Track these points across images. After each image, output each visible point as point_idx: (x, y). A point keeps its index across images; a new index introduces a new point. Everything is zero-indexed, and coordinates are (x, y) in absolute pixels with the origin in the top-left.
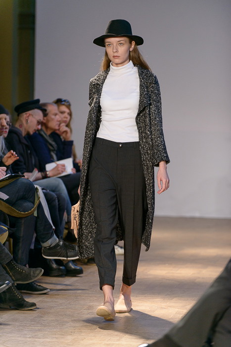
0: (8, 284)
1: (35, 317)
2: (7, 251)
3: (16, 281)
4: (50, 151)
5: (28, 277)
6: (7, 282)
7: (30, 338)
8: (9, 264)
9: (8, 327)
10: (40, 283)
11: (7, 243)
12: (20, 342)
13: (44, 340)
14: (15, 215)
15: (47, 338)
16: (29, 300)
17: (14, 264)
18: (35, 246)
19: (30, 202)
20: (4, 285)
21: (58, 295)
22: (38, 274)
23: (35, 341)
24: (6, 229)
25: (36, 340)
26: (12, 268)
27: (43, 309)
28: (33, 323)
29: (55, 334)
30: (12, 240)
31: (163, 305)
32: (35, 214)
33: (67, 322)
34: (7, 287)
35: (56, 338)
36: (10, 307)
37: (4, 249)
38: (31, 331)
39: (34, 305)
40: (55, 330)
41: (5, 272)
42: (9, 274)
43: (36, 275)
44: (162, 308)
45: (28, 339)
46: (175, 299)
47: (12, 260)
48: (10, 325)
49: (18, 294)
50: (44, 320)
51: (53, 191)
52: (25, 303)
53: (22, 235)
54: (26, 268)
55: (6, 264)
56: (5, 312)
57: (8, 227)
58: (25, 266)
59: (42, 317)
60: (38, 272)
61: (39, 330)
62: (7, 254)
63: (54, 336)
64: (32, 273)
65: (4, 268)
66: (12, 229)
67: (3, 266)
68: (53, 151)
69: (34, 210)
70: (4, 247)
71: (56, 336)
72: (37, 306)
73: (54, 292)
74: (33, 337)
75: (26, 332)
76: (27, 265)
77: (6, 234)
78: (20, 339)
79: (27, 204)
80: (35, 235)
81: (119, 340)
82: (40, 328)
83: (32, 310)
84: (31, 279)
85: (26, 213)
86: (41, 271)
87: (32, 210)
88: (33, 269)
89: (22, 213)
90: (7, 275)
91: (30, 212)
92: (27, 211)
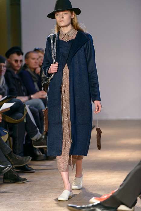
0: (10, 167)
1: (28, 187)
2: (8, 146)
3: (14, 165)
4: (33, 81)
6: (9, 165)
7: (24, 200)
8: (9, 154)
9: (11, 194)
10: (30, 165)
11: (8, 141)
12: (19, 203)
13: (34, 201)
15: (35, 200)
16: (22, 176)
17: (13, 154)
18: (25, 142)
19: (21, 112)
20: (8, 168)
21: (42, 172)
22: (28, 160)
23: (28, 202)
24: (7, 132)
25: (29, 201)
26: (12, 157)
27: (32, 182)
28: (26, 191)
29: (41, 198)
30: (11, 139)
31: (108, 176)
32: (25, 121)
33: (48, 190)
34: (10, 169)
35: (41, 200)
36: (11, 182)
37: (6, 145)
38: (25, 196)
39: (25, 179)
40: (40, 195)
41: (7, 159)
42: (9, 161)
43: (27, 161)
44: (107, 178)
45: (24, 201)
46: (116, 172)
47: (11, 152)
48: (12, 193)
49: (15, 173)
50: (33, 189)
51: (36, 107)
52: (20, 178)
53: (17, 136)
54: (20, 157)
55: (8, 155)
56: (8, 184)
57: (8, 131)
59: (32, 187)
60: (28, 159)
61: (30, 195)
62: (8, 148)
64: (24, 160)
65: (7, 157)
66: (10, 132)
67: (5, 156)
68: (36, 81)
69: (24, 118)
70: (6, 144)
71: (41, 199)
72: (28, 180)
73: (39, 171)
74: (26, 200)
75: (22, 197)
77: (7, 135)
78: (18, 201)
79: (19, 114)
82: (31, 194)
83: (24, 183)
84: (24, 164)
85: (19, 120)
86: (30, 158)
87: (22, 118)
88: (25, 157)
89: (16, 120)
90: (8, 161)
91: (21, 119)
92: (19, 119)
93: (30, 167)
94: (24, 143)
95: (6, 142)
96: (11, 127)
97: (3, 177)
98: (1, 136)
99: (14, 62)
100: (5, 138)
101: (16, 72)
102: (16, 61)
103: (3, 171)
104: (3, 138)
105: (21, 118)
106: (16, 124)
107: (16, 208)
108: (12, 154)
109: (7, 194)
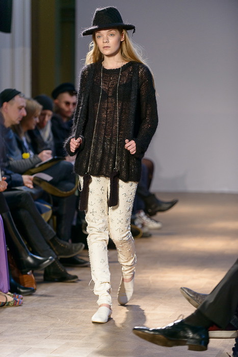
0: (51, 260)
1: (77, 289)
2: (50, 228)
3: (59, 255)
5: (70, 251)
6: (50, 258)
7: (72, 308)
8: (52, 240)
9: (52, 298)
11: (51, 221)
12: (63, 313)
13: (85, 310)
14: (57, 194)
15: (88, 308)
16: (72, 272)
19: (71, 182)
20: (48, 261)
22: (79, 249)
23: (77, 312)
24: (50, 207)
25: (78, 310)
26: (56, 244)
27: (84, 281)
28: (75, 294)
30: (55, 218)
32: (76, 194)
34: (50, 263)
38: (73, 302)
39: (76, 277)
41: (49, 247)
43: (77, 249)
45: (71, 310)
47: (55, 236)
48: (53, 296)
50: (85, 292)
52: (68, 275)
54: (67, 244)
55: (50, 240)
56: (49, 284)
58: (68, 241)
59: (83, 288)
60: (79, 247)
61: (81, 301)
62: (51, 231)
63: (94, 307)
64: (74, 248)
65: (48, 244)
67: (47, 242)
69: (75, 190)
70: (48, 225)
74: (75, 308)
75: (68, 303)
76: (70, 241)
77: (50, 213)
78: (63, 309)
79: (69, 185)
80: (76, 213)
81: (154, 310)
82: (81, 299)
83: (74, 282)
84: (73, 253)
85: (68, 192)
86: (82, 246)
87: (74, 189)
88: (74, 245)
89: (65, 193)
90: (50, 250)
91: (71, 191)
92: (69, 190)
93: (81, 259)
94: (74, 223)
95: (49, 222)
96: (56, 202)
97: (43, 272)
98: (41, 213)
99: (63, 106)
100: (47, 216)
101: (65, 120)
102: (68, 103)
103: (41, 265)
104: (43, 216)
105: (72, 189)
106: (63, 198)
107: (59, 320)
108: (57, 239)
109: (46, 298)
